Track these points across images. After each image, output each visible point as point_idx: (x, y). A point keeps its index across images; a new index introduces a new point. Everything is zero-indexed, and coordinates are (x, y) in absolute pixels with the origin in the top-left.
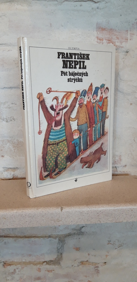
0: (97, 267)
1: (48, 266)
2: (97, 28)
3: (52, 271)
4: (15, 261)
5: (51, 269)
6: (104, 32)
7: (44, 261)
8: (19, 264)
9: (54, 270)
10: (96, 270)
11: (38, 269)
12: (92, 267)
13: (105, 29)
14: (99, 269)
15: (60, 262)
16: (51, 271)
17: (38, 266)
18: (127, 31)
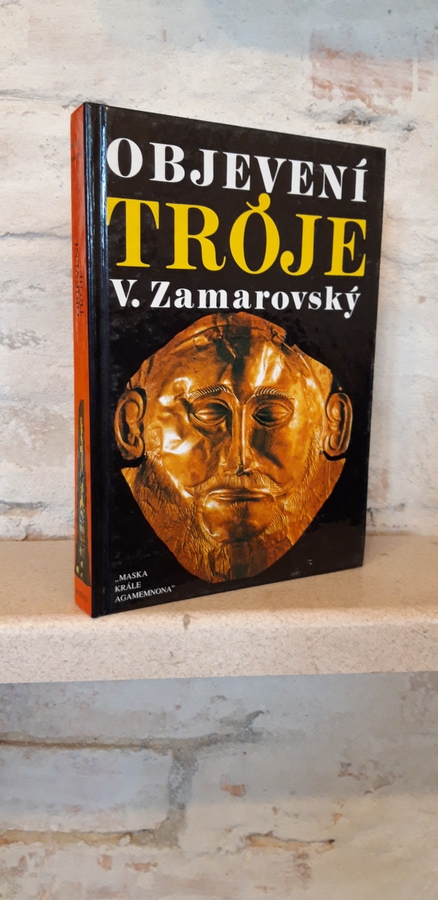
0: (304, 856)
1: (136, 851)
2: (312, 49)
3: (151, 867)
4: (26, 828)
5: (146, 861)
6: (337, 62)
7: (124, 830)
8: (40, 840)
9: (155, 865)
10: (299, 866)
11: (101, 860)
12: (286, 855)
13: (337, 53)
14: (309, 863)
15: (179, 835)
16: (146, 867)
17: (103, 849)
18: (409, 61)
